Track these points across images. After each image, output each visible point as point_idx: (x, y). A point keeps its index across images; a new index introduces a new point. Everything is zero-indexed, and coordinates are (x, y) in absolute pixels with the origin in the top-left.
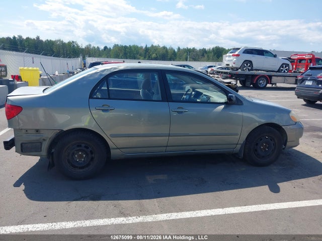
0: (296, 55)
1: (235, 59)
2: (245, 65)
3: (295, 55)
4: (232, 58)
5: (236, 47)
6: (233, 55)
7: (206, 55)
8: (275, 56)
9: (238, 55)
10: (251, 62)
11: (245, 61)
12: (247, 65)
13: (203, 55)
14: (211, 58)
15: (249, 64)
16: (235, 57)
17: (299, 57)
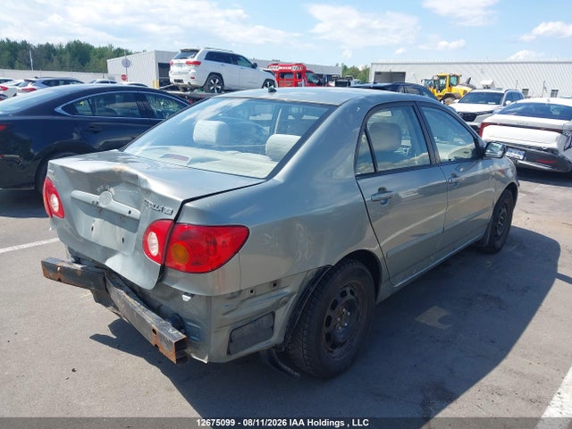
0: (277, 64)
1: (193, 71)
2: (212, 81)
3: (274, 65)
4: (186, 68)
5: (189, 48)
6: (188, 63)
7: (55, 58)
8: (254, 66)
9: (197, 63)
10: (219, 76)
11: (211, 74)
12: (215, 81)
13: (49, 58)
14: (67, 64)
15: (217, 81)
16: (193, 66)
17: (281, 68)
